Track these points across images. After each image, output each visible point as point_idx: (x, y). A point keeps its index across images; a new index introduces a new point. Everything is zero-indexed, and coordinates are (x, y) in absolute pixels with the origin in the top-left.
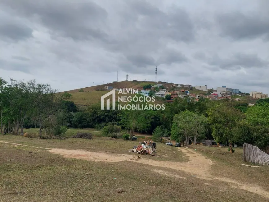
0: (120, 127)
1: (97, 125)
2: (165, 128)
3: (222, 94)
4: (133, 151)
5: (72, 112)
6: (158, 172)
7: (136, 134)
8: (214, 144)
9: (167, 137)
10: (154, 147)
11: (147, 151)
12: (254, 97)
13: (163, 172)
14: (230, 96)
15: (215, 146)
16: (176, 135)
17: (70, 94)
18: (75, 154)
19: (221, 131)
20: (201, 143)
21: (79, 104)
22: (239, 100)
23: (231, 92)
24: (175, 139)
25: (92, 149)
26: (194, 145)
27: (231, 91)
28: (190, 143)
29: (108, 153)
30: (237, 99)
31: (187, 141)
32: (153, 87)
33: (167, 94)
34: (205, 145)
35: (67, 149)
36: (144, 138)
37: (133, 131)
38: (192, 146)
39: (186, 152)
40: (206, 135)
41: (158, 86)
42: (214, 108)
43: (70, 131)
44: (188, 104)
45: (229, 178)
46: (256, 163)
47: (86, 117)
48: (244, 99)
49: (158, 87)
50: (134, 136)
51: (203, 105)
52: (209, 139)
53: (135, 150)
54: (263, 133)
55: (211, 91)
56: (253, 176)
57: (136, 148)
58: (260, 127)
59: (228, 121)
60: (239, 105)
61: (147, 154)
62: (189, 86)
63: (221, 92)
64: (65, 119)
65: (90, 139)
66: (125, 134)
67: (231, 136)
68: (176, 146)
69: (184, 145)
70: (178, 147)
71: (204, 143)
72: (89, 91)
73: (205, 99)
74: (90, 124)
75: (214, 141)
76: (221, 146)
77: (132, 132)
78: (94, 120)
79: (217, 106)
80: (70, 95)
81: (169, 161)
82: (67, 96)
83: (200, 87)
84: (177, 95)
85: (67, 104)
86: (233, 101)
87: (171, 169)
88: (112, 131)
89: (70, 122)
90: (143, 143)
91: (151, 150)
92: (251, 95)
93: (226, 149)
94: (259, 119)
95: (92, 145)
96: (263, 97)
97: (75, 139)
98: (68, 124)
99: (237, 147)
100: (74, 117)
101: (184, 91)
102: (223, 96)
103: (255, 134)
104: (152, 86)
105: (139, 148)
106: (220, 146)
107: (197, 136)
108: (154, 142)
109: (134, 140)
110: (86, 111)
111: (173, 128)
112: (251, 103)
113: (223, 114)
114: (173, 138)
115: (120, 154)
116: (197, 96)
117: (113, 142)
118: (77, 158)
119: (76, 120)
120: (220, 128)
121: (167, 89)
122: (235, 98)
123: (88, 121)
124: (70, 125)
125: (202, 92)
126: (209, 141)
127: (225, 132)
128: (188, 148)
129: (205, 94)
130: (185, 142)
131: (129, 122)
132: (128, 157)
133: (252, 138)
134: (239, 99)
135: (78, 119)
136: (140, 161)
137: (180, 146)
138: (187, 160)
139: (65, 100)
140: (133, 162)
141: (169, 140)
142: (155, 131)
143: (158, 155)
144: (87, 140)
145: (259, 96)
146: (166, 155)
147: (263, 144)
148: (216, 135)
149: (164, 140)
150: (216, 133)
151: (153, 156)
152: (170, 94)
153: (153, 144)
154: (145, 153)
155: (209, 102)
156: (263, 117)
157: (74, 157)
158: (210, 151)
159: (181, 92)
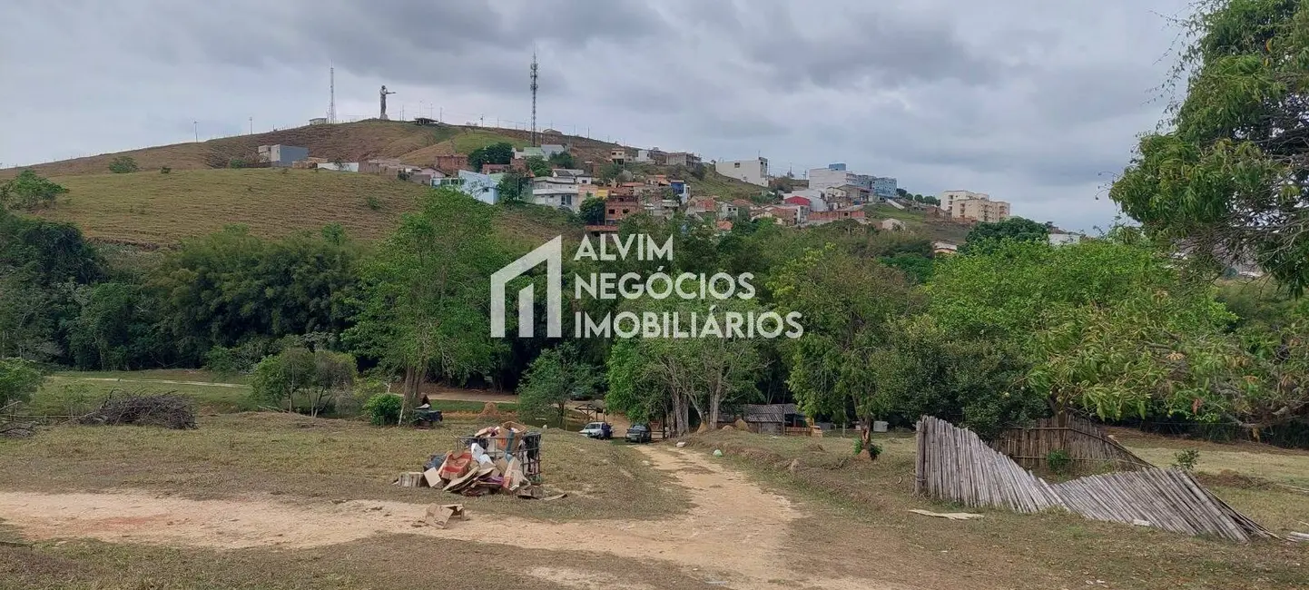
0: (347, 358)
1: (220, 350)
2: (578, 359)
3: (829, 200)
4: (424, 482)
5: (70, 284)
6: (551, 578)
7: (438, 392)
8: (793, 422)
9: (586, 399)
10: (531, 455)
11: (495, 476)
12: (956, 213)
13: (577, 575)
14: (861, 210)
15: (799, 429)
16: (630, 389)
17: (51, 180)
18: (94, 516)
19: (827, 365)
20: (741, 422)
21: (107, 236)
22: (899, 227)
23: (865, 193)
24: (626, 405)
25: (195, 484)
26: (709, 430)
27: (865, 187)
28: (694, 421)
29: (286, 497)
30: (888, 224)
31: (679, 415)
32: (518, 155)
33: (589, 195)
34: (756, 427)
35: (48, 487)
36: (478, 408)
37: (422, 380)
38: (702, 438)
39: (676, 467)
40: (762, 385)
41: (546, 152)
42: (801, 265)
43: (61, 383)
44: (686, 243)
45: (866, 576)
46: (966, 499)
47: (153, 308)
48: (918, 224)
49: (545, 159)
50: (425, 401)
51: (752, 249)
52: (774, 402)
53: (433, 476)
54: (996, 371)
55: (783, 185)
56: (961, 560)
57: (438, 467)
58: (985, 346)
59: (856, 321)
60: (899, 248)
61: (495, 490)
62: (690, 158)
63: (823, 191)
64: (29, 320)
65: (181, 427)
66: (381, 396)
67: (869, 386)
68: (629, 441)
69: (668, 433)
70: (637, 442)
71: (751, 418)
72: (166, 170)
73: (755, 221)
74: (182, 344)
75: (794, 409)
76: (822, 428)
77: (415, 385)
78: (201, 326)
79: (812, 256)
80: (56, 189)
81: (600, 517)
82: (38, 192)
83: (737, 165)
84: (635, 199)
85: (35, 235)
86: (871, 229)
87: (614, 557)
88: (303, 381)
89: (60, 337)
90: (475, 441)
91: (514, 472)
92: (944, 206)
93: (844, 445)
94: (980, 309)
95: (194, 459)
96: (990, 215)
97: (94, 429)
98: (49, 348)
99: (885, 430)
100: (84, 311)
101: (664, 182)
102: (831, 209)
103: (964, 379)
104: (514, 150)
105: (453, 465)
106: (817, 431)
107: (724, 387)
108: (530, 430)
109: (427, 424)
110: (154, 275)
111: (619, 354)
112: (945, 241)
113: (838, 289)
114: (615, 403)
115: (352, 503)
116: (725, 208)
117: (314, 437)
118: (107, 536)
119: (93, 326)
120: (824, 352)
121: (589, 171)
122: (883, 218)
123: (168, 329)
124: (58, 353)
125: (746, 189)
126: (775, 411)
127: (843, 369)
128: (684, 446)
129: (757, 200)
130: (669, 420)
131: (396, 334)
132: (401, 517)
133: (955, 395)
134: (898, 222)
135: (106, 319)
136: (460, 532)
137: (645, 440)
138: (682, 504)
139: (22, 215)
140: (424, 539)
141: (599, 411)
142: (531, 372)
143: (552, 490)
144: (164, 431)
145: (974, 213)
146: (588, 487)
147: (996, 418)
148: (806, 386)
149: (574, 415)
150: (805, 376)
151: (528, 498)
152: (603, 193)
153: (526, 440)
154: (484, 487)
155: (775, 237)
156: (995, 303)
157: (90, 535)
158: (778, 457)
159: (653, 188)
